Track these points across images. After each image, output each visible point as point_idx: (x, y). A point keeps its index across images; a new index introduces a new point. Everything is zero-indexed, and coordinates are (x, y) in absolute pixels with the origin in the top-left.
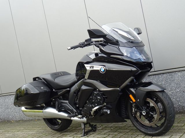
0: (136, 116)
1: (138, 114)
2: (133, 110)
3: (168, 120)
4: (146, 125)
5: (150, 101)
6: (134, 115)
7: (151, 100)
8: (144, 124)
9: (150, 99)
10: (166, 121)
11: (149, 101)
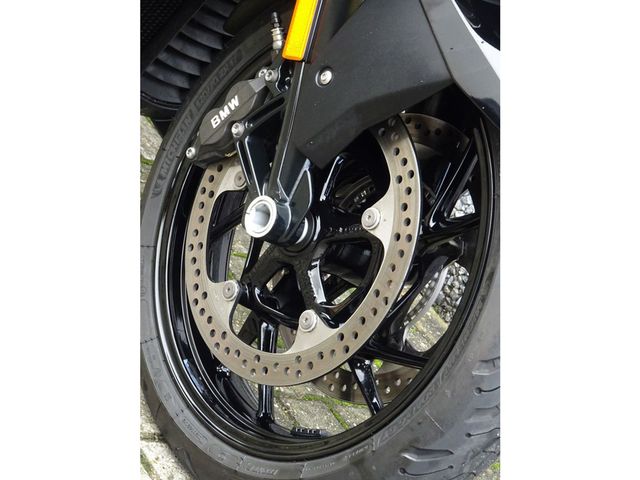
0: (204, 183)
1: (230, 180)
2: (224, 113)
3: (358, 463)
4: (195, 310)
5: (407, 182)
6: (191, 152)
7: (416, 183)
8: (192, 295)
9: (413, 164)
10: (347, 456)
11: (394, 168)
